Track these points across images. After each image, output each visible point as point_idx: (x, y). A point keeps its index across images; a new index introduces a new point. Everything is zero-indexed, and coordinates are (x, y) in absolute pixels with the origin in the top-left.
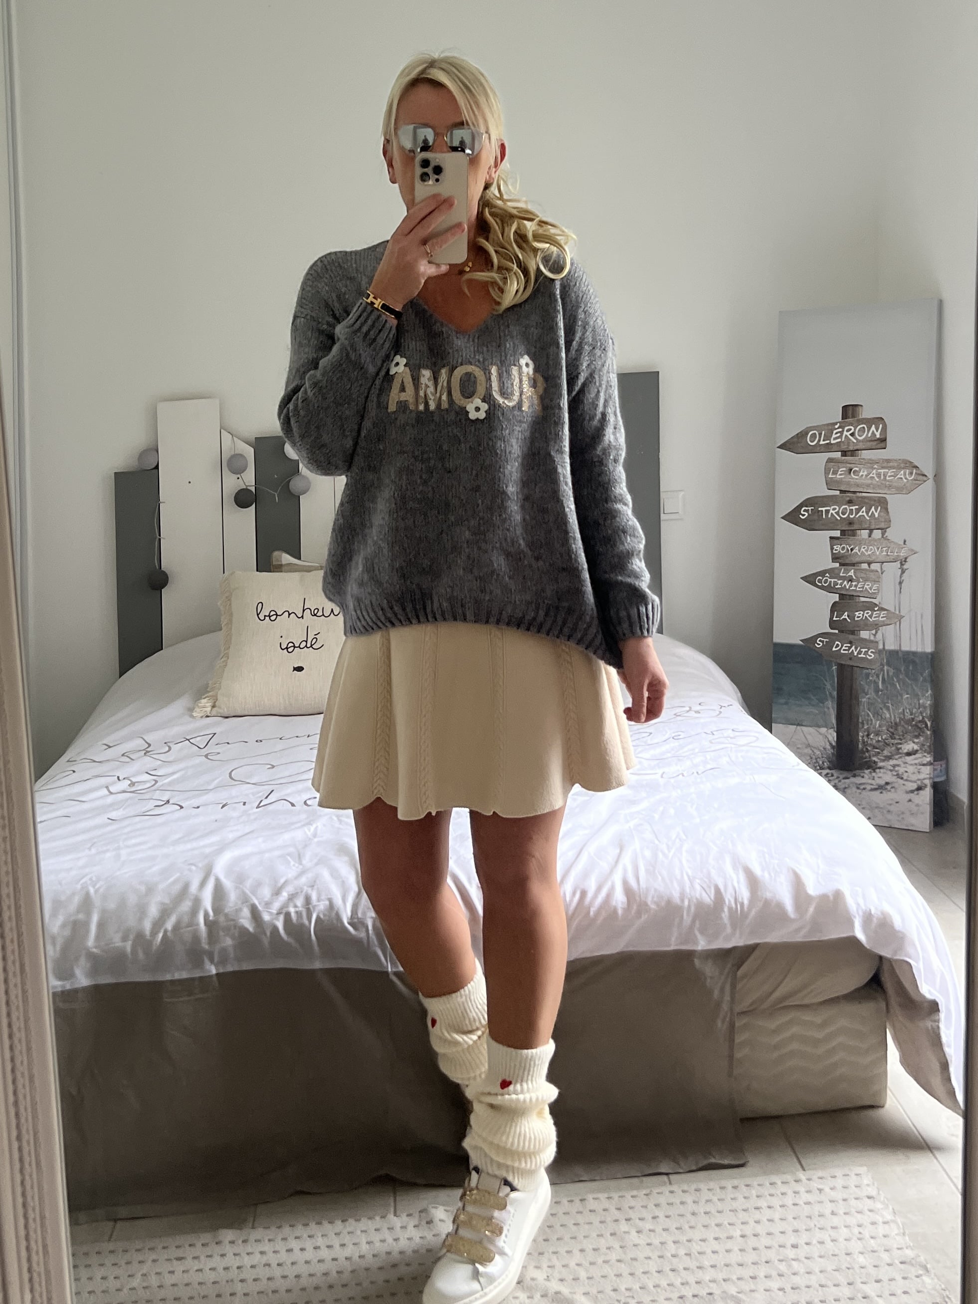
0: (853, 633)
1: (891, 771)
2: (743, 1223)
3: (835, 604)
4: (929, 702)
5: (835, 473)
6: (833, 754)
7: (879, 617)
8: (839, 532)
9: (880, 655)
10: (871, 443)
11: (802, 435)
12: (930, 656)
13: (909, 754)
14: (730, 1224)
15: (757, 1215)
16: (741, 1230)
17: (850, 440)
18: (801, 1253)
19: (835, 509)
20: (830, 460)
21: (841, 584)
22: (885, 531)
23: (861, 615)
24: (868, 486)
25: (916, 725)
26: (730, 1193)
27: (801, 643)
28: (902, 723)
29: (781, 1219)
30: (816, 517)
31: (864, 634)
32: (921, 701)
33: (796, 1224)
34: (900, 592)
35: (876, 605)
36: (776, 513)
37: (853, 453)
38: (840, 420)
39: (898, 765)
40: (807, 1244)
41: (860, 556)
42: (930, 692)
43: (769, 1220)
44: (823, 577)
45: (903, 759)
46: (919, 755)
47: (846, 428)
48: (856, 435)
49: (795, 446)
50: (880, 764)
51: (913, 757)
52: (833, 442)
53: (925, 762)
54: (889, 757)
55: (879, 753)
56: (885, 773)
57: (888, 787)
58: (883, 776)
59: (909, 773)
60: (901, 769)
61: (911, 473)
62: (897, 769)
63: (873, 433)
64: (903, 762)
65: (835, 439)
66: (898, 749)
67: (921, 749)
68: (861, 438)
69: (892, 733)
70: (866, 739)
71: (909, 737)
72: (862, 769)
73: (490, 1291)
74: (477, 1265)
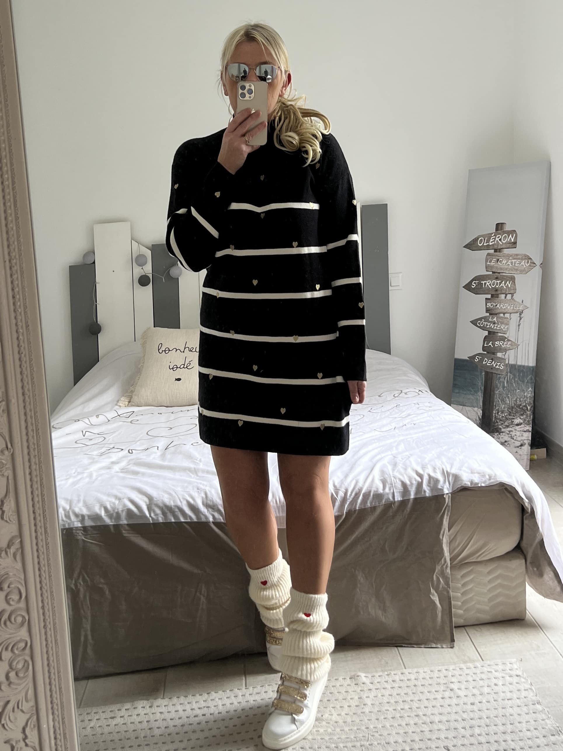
0: (494, 354)
1: (508, 434)
3: (486, 336)
4: (529, 395)
5: (491, 262)
6: (479, 423)
7: (507, 345)
8: (490, 295)
9: (506, 367)
10: (509, 245)
11: (476, 240)
13: (517, 425)
17: (499, 243)
19: (489, 282)
20: (489, 254)
21: (489, 326)
22: (513, 295)
23: (498, 343)
24: (506, 269)
25: (522, 408)
27: (468, 359)
28: (515, 406)
30: (480, 287)
31: (499, 355)
32: (525, 394)
34: (519, 330)
35: (506, 338)
36: (460, 284)
37: (500, 250)
39: (512, 431)
41: (500, 309)
44: (481, 321)
45: (514, 428)
46: (522, 426)
47: (497, 236)
48: (502, 240)
49: (472, 246)
50: (503, 430)
51: (520, 426)
52: (490, 244)
53: (525, 430)
54: (507, 426)
55: (503, 424)
56: (505, 435)
57: (506, 444)
58: (505, 437)
59: (517, 436)
60: (513, 434)
61: (528, 262)
62: (511, 433)
63: (510, 239)
64: (514, 429)
65: (491, 242)
66: (512, 422)
67: (524, 422)
68: (504, 242)
69: (510, 413)
70: (497, 415)
71: (518, 415)
72: (494, 433)
73: (302, 729)
74: (294, 715)
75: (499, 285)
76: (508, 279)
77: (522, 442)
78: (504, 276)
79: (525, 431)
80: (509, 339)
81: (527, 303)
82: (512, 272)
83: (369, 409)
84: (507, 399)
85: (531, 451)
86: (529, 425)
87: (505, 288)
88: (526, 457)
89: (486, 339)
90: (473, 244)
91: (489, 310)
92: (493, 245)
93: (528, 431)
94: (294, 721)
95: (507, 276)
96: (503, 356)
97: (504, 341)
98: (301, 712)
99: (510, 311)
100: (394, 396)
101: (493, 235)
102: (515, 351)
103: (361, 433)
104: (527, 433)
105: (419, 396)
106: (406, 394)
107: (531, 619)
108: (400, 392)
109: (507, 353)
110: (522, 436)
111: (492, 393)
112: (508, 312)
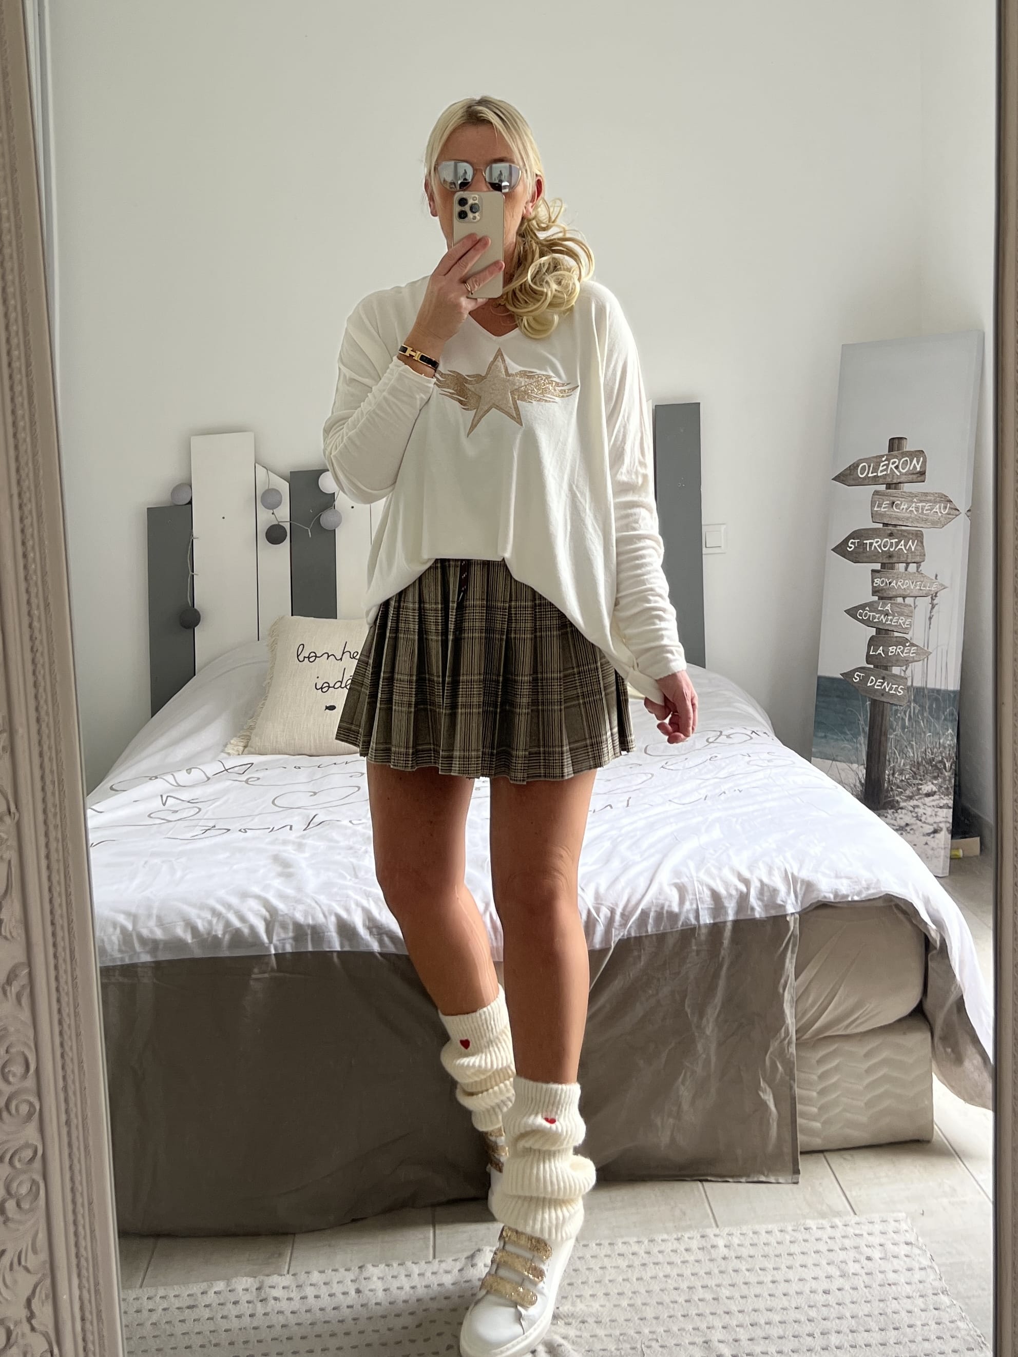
0: (886, 668)
1: (911, 811)
3: (872, 637)
4: (948, 742)
5: (880, 505)
6: (861, 791)
7: (909, 652)
8: (880, 565)
9: (908, 692)
10: (914, 476)
11: (854, 467)
13: (928, 795)
17: (895, 472)
19: (878, 542)
20: (876, 493)
21: (878, 618)
22: (920, 566)
23: (894, 650)
24: (908, 519)
25: (935, 766)
28: (924, 762)
30: (861, 550)
34: (930, 627)
35: (908, 641)
36: (828, 546)
37: (897, 486)
39: (918, 807)
41: (897, 590)
44: (864, 610)
45: (922, 800)
46: (936, 797)
47: (892, 461)
48: (899, 467)
49: (847, 477)
50: (902, 804)
51: (931, 798)
52: (879, 474)
53: (942, 805)
54: (910, 798)
55: (902, 792)
56: (906, 814)
57: (908, 829)
58: (904, 817)
59: (927, 816)
60: (920, 811)
61: (945, 508)
62: (916, 810)
63: (915, 467)
64: (922, 803)
65: (882, 471)
66: (919, 789)
67: (939, 791)
68: (904, 471)
69: (915, 773)
70: (891, 778)
71: (929, 778)
72: (886, 809)
73: (531, 1334)
74: (519, 1307)
77: (935, 826)
78: (905, 531)
79: (941, 807)
81: (945, 580)
82: (918, 525)
83: (663, 763)
84: (910, 750)
85: (951, 843)
86: (948, 795)
88: (942, 852)
89: (872, 642)
90: (850, 474)
91: (878, 591)
92: (884, 476)
93: (946, 806)
94: (519, 1317)
95: (908, 532)
96: (903, 673)
97: (905, 646)
98: (532, 1303)
99: (915, 593)
100: (707, 740)
101: (884, 459)
102: (923, 664)
103: (647, 806)
104: (945, 810)
105: (752, 741)
106: (728, 737)
107: (942, 1140)
108: (719, 733)
109: (909, 669)
110: (936, 815)
111: (883, 738)
112: (911, 595)
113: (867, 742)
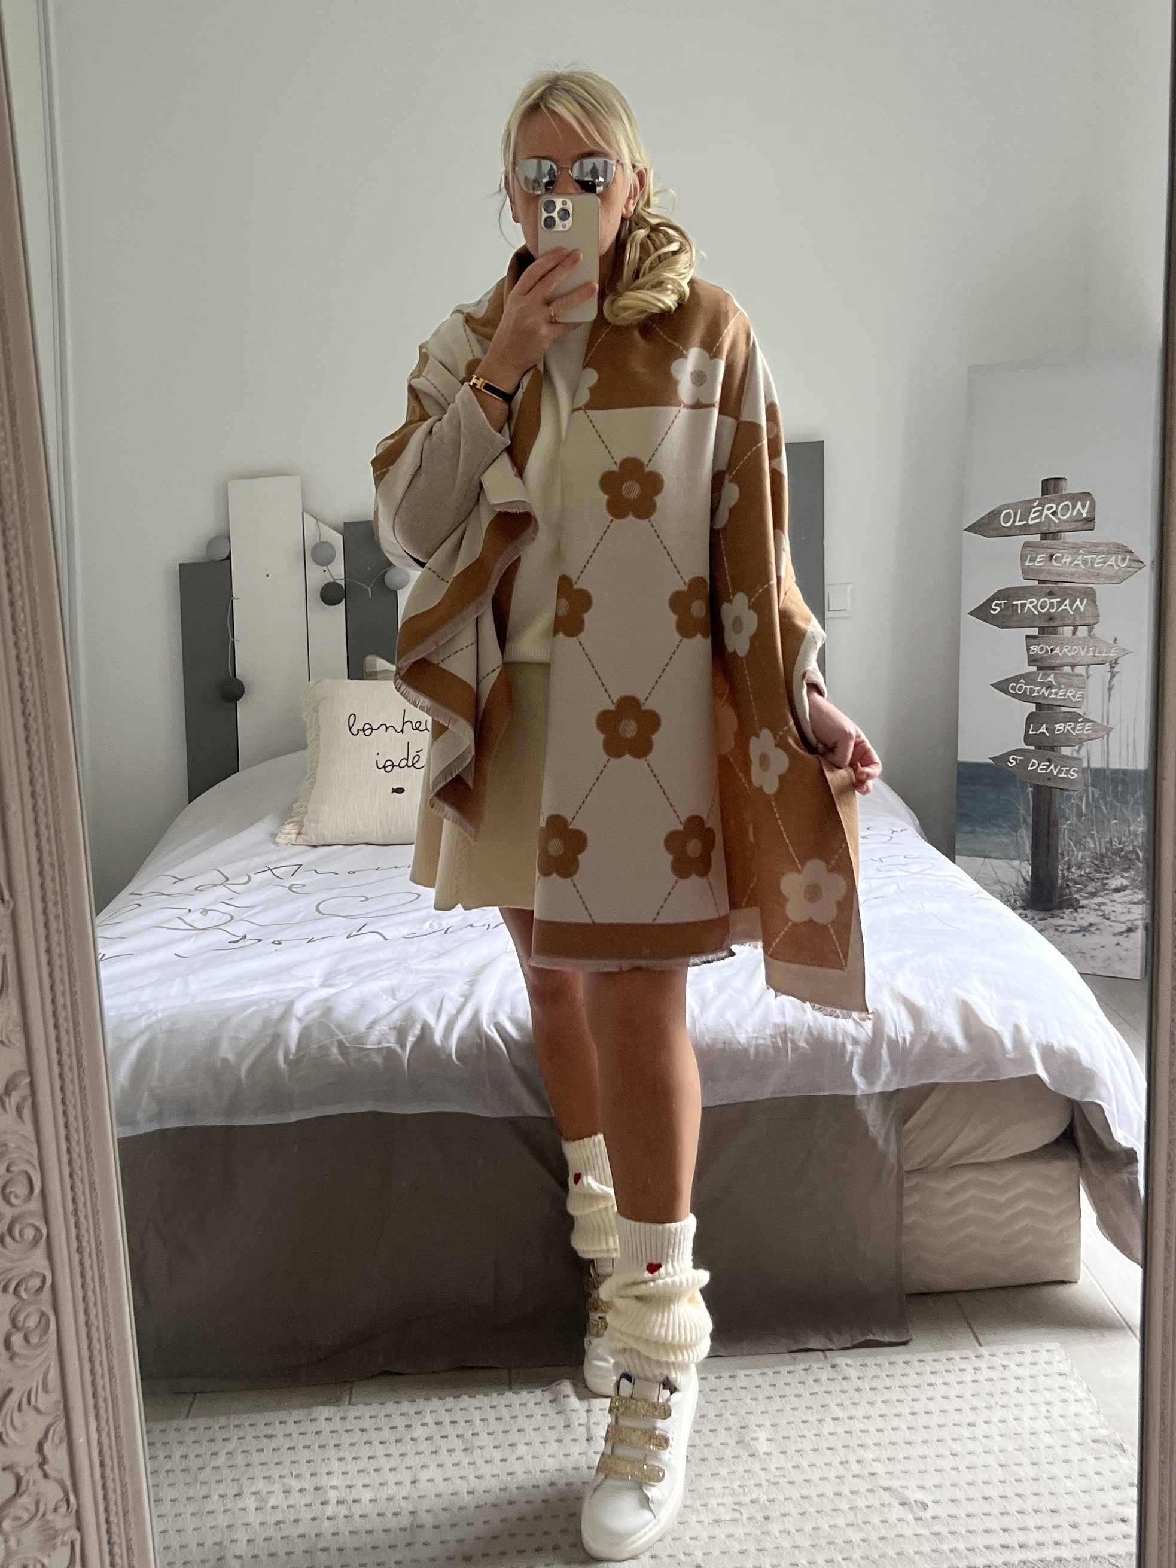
0: (1052, 749)
1: (1095, 910)
2: (913, 1400)
3: (1032, 713)
4: (1141, 829)
5: (1033, 559)
6: (1026, 890)
7: (1083, 730)
8: (1037, 629)
9: (1083, 774)
10: (1078, 523)
11: (994, 515)
12: (1143, 775)
13: (1117, 890)
14: (898, 1401)
15: (930, 1392)
16: (911, 1407)
17: (1052, 520)
18: (979, 1431)
19: (1032, 602)
20: (1027, 545)
21: (1038, 692)
22: (1093, 628)
23: (1062, 728)
24: (1072, 574)
25: (1125, 856)
26: (900, 1368)
27: (991, 761)
28: (1109, 854)
29: (958, 1396)
30: (1009, 612)
31: (1065, 751)
32: (1131, 828)
33: (975, 1402)
34: (1109, 700)
35: (1080, 716)
36: (962, 610)
37: (1056, 535)
38: (1040, 495)
39: (1104, 904)
40: (986, 1422)
41: (1061, 658)
42: (1142, 816)
43: (943, 1397)
44: (1018, 682)
45: (1109, 896)
46: (1128, 892)
47: (1047, 506)
48: (1058, 514)
49: (986, 527)
50: (1083, 902)
51: (1122, 894)
52: (1030, 523)
53: (1136, 900)
54: (1093, 895)
55: (1081, 889)
56: (1088, 913)
58: (1086, 916)
59: (1118, 913)
61: (1124, 560)
62: (1103, 907)
63: (1079, 512)
64: (1109, 899)
65: (1033, 519)
66: (1104, 885)
67: (1131, 885)
68: (1064, 518)
69: (1097, 865)
70: (1066, 873)
71: (1117, 870)
72: (1061, 909)
75: (1057, 609)
76: (1077, 594)
77: (1129, 924)
78: (1070, 588)
79: (1133, 904)
80: (1090, 717)
81: (1126, 643)
82: (1087, 581)
86: (1140, 890)
87: (1072, 613)
88: (1139, 954)
89: (1031, 719)
90: (990, 524)
91: (1036, 660)
92: (1037, 525)
93: (1140, 901)
95: (1074, 589)
96: (1075, 752)
97: (1076, 722)
99: (1086, 661)
101: (1035, 504)
102: (1102, 743)
104: (1137, 908)
109: (1084, 747)
110: (1129, 912)
111: (1053, 829)
112: (1082, 663)
113: (1030, 834)
